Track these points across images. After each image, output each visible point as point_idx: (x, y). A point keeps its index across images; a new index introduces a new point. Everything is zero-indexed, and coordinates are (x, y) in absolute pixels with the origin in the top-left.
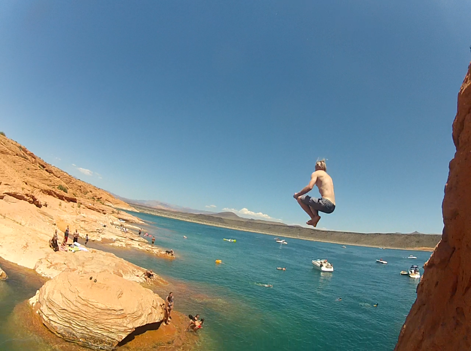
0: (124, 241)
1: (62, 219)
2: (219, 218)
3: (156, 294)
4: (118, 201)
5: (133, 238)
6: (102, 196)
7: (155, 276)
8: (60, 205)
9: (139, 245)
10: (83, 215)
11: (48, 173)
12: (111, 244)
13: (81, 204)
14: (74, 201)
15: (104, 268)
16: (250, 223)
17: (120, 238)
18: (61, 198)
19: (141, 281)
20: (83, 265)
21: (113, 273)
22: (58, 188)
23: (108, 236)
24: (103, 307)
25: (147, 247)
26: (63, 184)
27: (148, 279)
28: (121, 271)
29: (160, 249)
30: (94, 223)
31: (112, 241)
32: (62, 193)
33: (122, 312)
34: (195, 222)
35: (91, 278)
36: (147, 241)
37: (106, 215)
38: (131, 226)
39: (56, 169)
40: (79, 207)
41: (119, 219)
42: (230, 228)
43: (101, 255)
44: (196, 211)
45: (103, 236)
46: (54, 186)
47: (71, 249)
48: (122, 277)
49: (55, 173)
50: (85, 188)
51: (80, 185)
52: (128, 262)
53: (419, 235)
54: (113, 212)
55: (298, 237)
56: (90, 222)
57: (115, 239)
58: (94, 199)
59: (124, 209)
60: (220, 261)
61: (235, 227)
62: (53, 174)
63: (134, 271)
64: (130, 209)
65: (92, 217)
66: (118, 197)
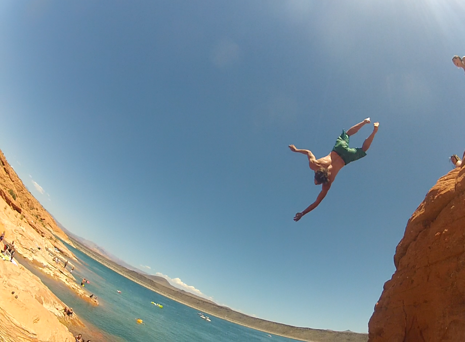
0: (53, 270)
1: (3, 223)
2: (151, 280)
3: (71, 333)
4: (59, 229)
5: (62, 271)
6: (46, 218)
7: (74, 315)
8: (5, 209)
9: (66, 280)
10: (22, 228)
11: (5, 173)
12: (41, 268)
13: (24, 217)
14: (19, 211)
15: (28, 288)
16: (181, 294)
17: (50, 266)
18: (8, 202)
19: (60, 315)
20: (9, 276)
21: (34, 297)
22: (9, 191)
23: (40, 259)
24: (18, 324)
25: (73, 285)
26: (14, 189)
27: (66, 315)
28: (43, 298)
29: (86, 292)
30: (30, 241)
31: (41, 265)
32: (10, 198)
33: (35, 337)
34: (126, 277)
35: (13, 293)
36: (75, 280)
37: (43, 238)
38: (64, 259)
39: (13, 172)
40: (22, 219)
41: (55, 247)
42: (159, 293)
43: (28, 275)
44: (130, 266)
45: (35, 258)
46: (6, 187)
47: (2, 256)
48: (42, 304)
49: (11, 175)
50: (32, 203)
51: (29, 198)
52: (51, 292)
53: (351, 334)
54: (51, 238)
55: (226, 318)
56: (27, 238)
57: (45, 265)
58: (38, 218)
59: (62, 239)
60: (141, 321)
61: (164, 293)
62: (9, 176)
63: (56, 303)
64: (68, 242)
65: (30, 235)
66: (60, 226)
